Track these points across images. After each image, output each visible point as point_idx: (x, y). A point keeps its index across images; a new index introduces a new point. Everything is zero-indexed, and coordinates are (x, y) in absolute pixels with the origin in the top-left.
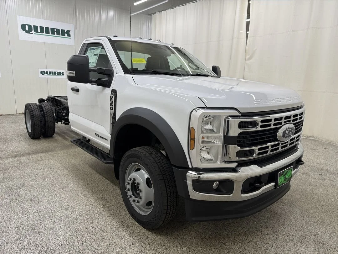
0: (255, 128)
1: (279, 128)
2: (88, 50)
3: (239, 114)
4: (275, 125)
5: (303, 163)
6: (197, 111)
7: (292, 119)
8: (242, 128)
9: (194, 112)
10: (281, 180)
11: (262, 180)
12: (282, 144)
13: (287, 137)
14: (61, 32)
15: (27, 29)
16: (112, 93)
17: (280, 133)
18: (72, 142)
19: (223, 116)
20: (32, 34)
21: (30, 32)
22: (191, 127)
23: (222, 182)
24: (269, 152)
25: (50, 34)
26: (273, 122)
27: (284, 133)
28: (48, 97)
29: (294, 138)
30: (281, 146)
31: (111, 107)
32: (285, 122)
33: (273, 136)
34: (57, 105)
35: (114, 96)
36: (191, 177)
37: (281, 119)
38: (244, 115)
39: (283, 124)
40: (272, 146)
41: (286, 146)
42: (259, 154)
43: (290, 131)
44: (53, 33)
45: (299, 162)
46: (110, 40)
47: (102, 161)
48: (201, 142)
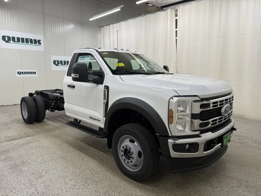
0: (209, 108)
1: (222, 107)
2: (79, 58)
3: (199, 99)
4: (220, 105)
5: (236, 130)
6: (173, 99)
7: (228, 100)
8: (202, 108)
9: (171, 100)
10: (225, 141)
11: (214, 142)
12: (224, 117)
13: (227, 112)
14: (33, 41)
15: (7, 40)
16: (105, 88)
17: (223, 110)
18: (67, 124)
19: (190, 101)
20: (11, 43)
21: (9, 42)
22: (170, 109)
23: (191, 144)
24: (217, 123)
25: (25, 43)
26: (219, 103)
27: (226, 109)
28: (36, 91)
29: (230, 113)
30: (223, 118)
31: (104, 98)
32: (225, 103)
33: (219, 113)
34: (45, 97)
35: (107, 90)
36: (171, 143)
37: (223, 101)
38: (202, 100)
39: (224, 104)
40: (219, 119)
41: (226, 118)
42: (212, 124)
43: (228, 109)
44: (27, 42)
45: (233, 129)
46: (97, 51)
47: (96, 136)
48: (177, 118)
